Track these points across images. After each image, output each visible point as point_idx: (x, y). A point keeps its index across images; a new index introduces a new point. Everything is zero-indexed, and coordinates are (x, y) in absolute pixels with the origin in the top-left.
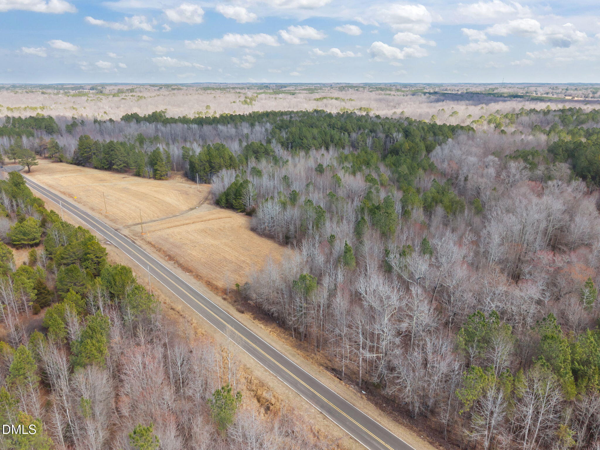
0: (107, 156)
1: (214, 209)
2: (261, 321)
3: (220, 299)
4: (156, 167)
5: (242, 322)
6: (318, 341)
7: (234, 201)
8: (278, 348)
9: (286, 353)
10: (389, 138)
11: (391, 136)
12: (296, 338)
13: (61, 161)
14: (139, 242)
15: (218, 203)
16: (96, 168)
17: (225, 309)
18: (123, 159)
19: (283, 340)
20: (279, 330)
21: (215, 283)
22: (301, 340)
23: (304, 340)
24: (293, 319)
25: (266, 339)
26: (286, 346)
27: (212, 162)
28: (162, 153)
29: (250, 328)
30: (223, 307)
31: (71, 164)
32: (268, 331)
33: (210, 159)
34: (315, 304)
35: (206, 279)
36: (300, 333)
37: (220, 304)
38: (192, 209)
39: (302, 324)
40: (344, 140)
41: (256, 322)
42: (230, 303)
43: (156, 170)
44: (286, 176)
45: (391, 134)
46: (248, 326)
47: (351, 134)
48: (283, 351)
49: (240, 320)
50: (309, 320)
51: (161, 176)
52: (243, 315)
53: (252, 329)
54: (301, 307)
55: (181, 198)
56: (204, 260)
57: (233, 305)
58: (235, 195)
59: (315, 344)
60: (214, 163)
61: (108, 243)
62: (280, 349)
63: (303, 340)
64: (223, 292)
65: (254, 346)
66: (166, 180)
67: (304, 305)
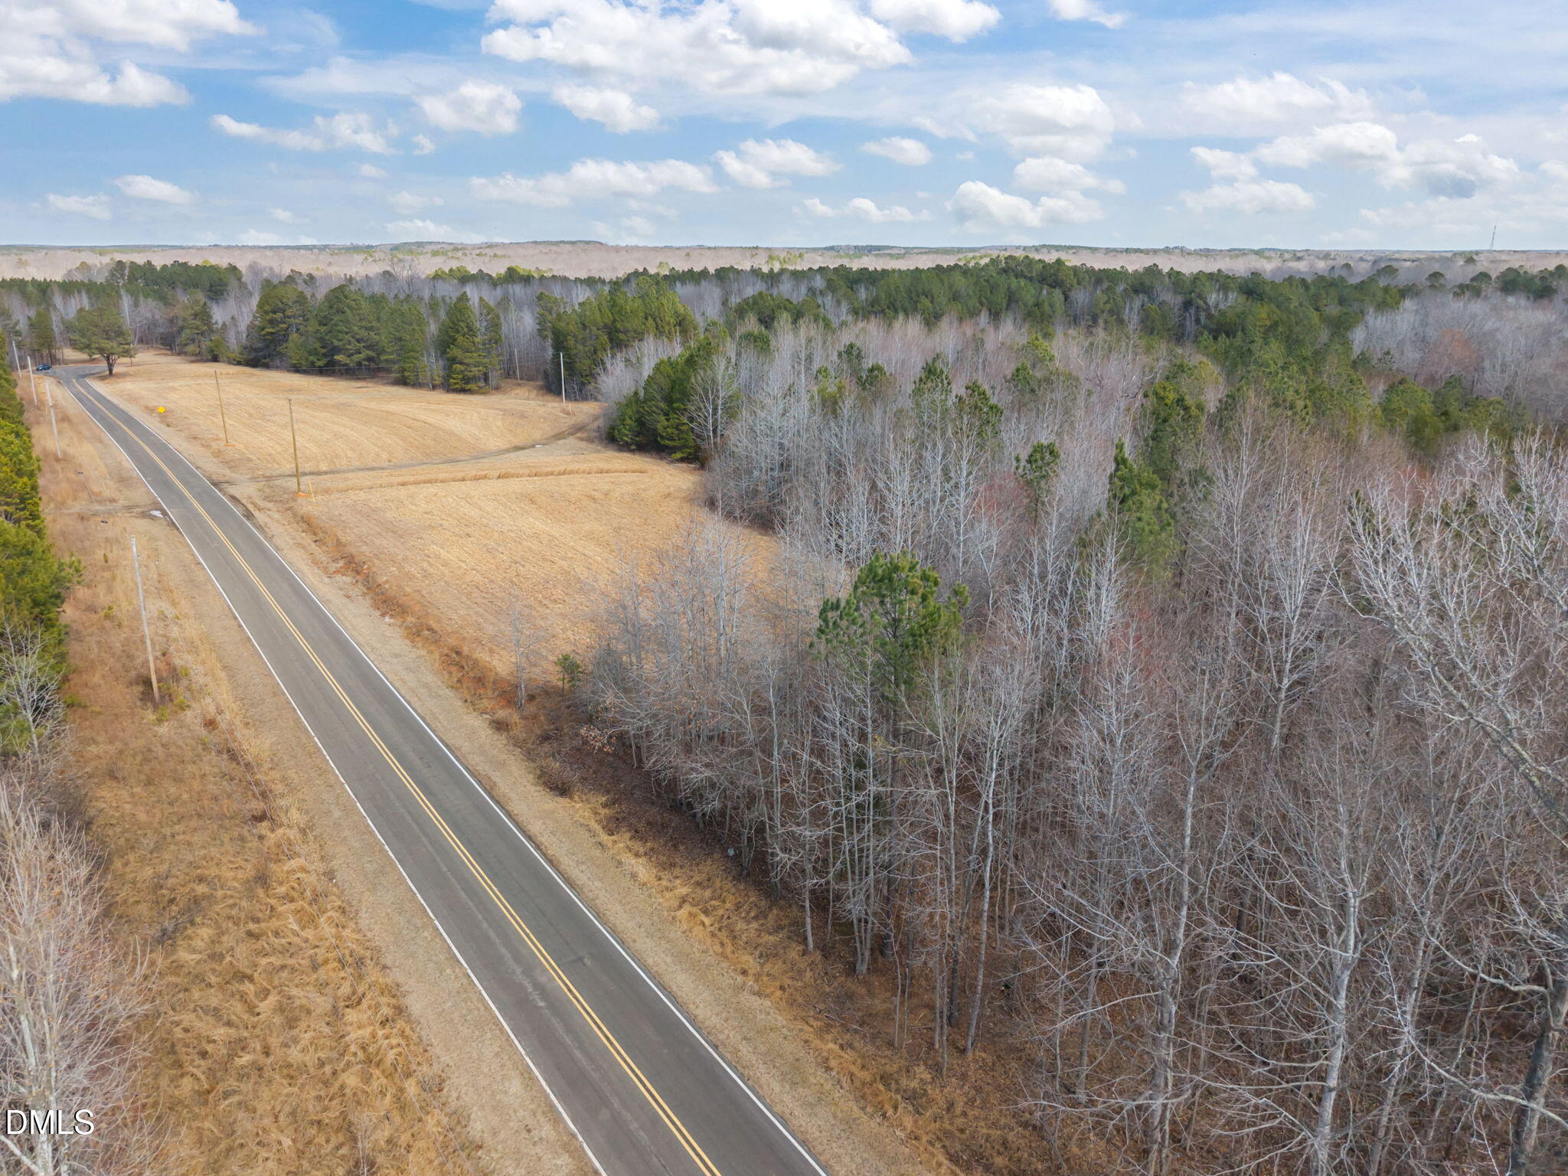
0: (323, 329)
1: (599, 451)
2: (644, 839)
3: (478, 723)
4: (455, 352)
5: (544, 839)
6: (959, 987)
7: (662, 418)
8: (701, 1013)
9: (745, 1050)
10: (1192, 311)
11: (1201, 302)
12: (826, 951)
13: (215, 359)
14: (271, 519)
15: (611, 438)
16: (297, 369)
17: (483, 767)
18: (363, 333)
19: (749, 961)
20: (731, 895)
21: (482, 656)
22: (851, 970)
23: (873, 970)
24: (808, 833)
25: (645, 944)
26: (755, 1002)
27: (618, 331)
28: (477, 312)
29: (575, 873)
30: (476, 760)
31: (239, 363)
32: (670, 899)
33: (614, 321)
34: (949, 747)
35: (452, 641)
36: (845, 928)
37: (466, 747)
38: (517, 448)
39: (857, 864)
40: (1051, 306)
41: (621, 843)
42: (517, 743)
43: (453, 360)
44: (851, 346)
45: (1200, 296)
46: (567, 863)
47: (1072, 294)
48: (731, 1035)
49: (535, 828)
50: (907, 846)
51: (467, 380)
52: (563, 801)
53: (580, 875)
54: (861, 765)
55: (499, 423)
56: (478, 578)
57: (530, 756)
58: (669, 400)
59: (940, 1001)
60: (626, 332)
61: (157, 513)
62: (714, 1021)
63: (862, 968)
64: (503, 694)
65: (561, 981)
66: (480, 392)
67: (878, 747)
